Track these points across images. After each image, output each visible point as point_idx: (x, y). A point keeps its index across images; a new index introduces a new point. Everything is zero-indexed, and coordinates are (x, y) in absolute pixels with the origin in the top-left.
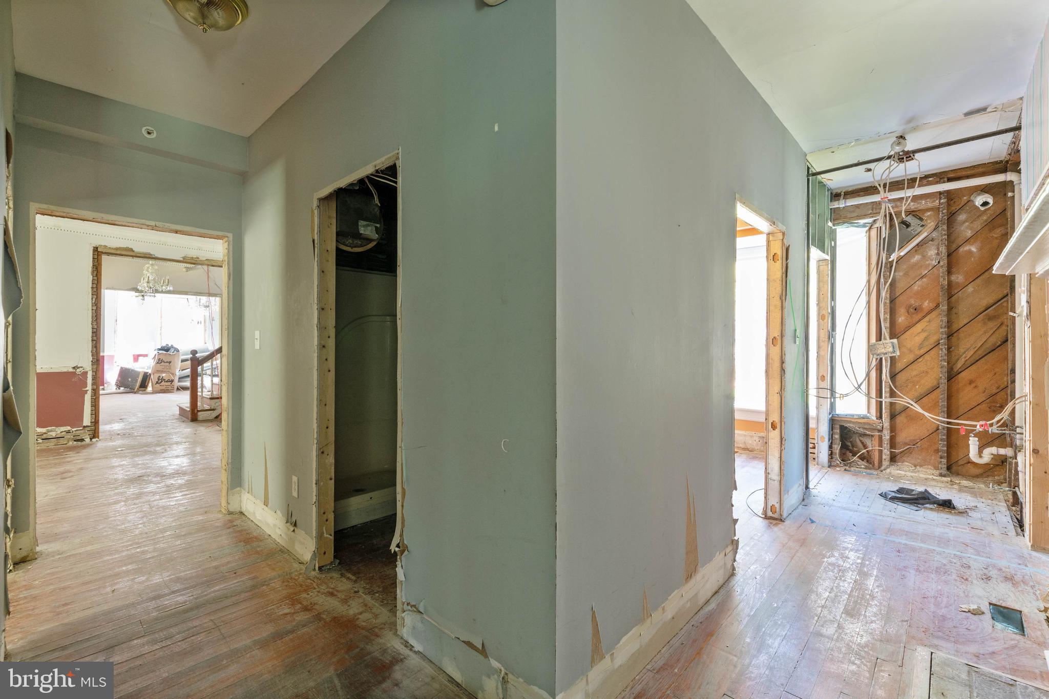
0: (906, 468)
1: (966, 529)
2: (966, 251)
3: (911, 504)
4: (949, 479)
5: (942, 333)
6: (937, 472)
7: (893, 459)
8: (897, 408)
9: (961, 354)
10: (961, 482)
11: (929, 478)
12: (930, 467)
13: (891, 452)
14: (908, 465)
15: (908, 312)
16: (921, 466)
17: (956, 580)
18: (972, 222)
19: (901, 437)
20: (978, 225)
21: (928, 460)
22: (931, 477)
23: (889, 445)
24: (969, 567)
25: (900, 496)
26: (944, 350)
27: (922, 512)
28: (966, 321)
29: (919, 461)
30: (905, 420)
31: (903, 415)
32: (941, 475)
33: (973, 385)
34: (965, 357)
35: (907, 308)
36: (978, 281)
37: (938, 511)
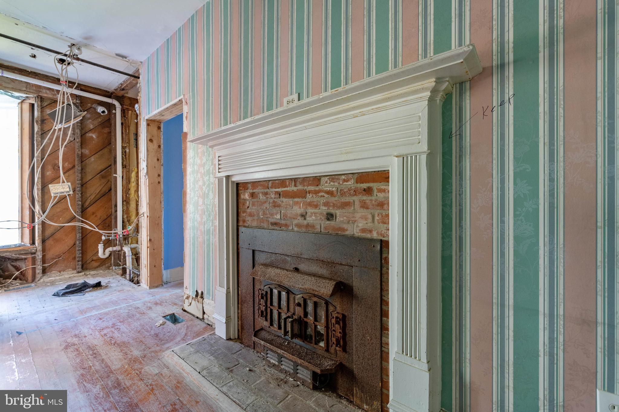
0: (53, 275)
1: (116, 293)
2: (90, 136)
3: (77, 293)
4: (83, 273)
5: (78, 184)
6: (75, 271)
7: (44, 271)
8: (46, 235)
9: (88, 197)
10: (90, 272)
11: (71, 277)
12: (70, 269)
13: (43, 267)
14: (55, 273)
15: (54, 169)
16: (64, 271)
17: (141, 316)
18: (93, 120)
19: (49, 256)
20: (96, 122)
21: (69, 265)
22: (72, 275)
23: (41, 262)
24: (138, 308)
25: (69, 290)
26: (79, 194)
27: (87, 295)
28: (90, 178)
29: (62, 268)
30: (52, 243)
31: (51, 239)
32: (79, 272)
33: (94, 215)
34: (91, 199)
35: (53, 166)
36: (97, 155)
37: (94, 290)
